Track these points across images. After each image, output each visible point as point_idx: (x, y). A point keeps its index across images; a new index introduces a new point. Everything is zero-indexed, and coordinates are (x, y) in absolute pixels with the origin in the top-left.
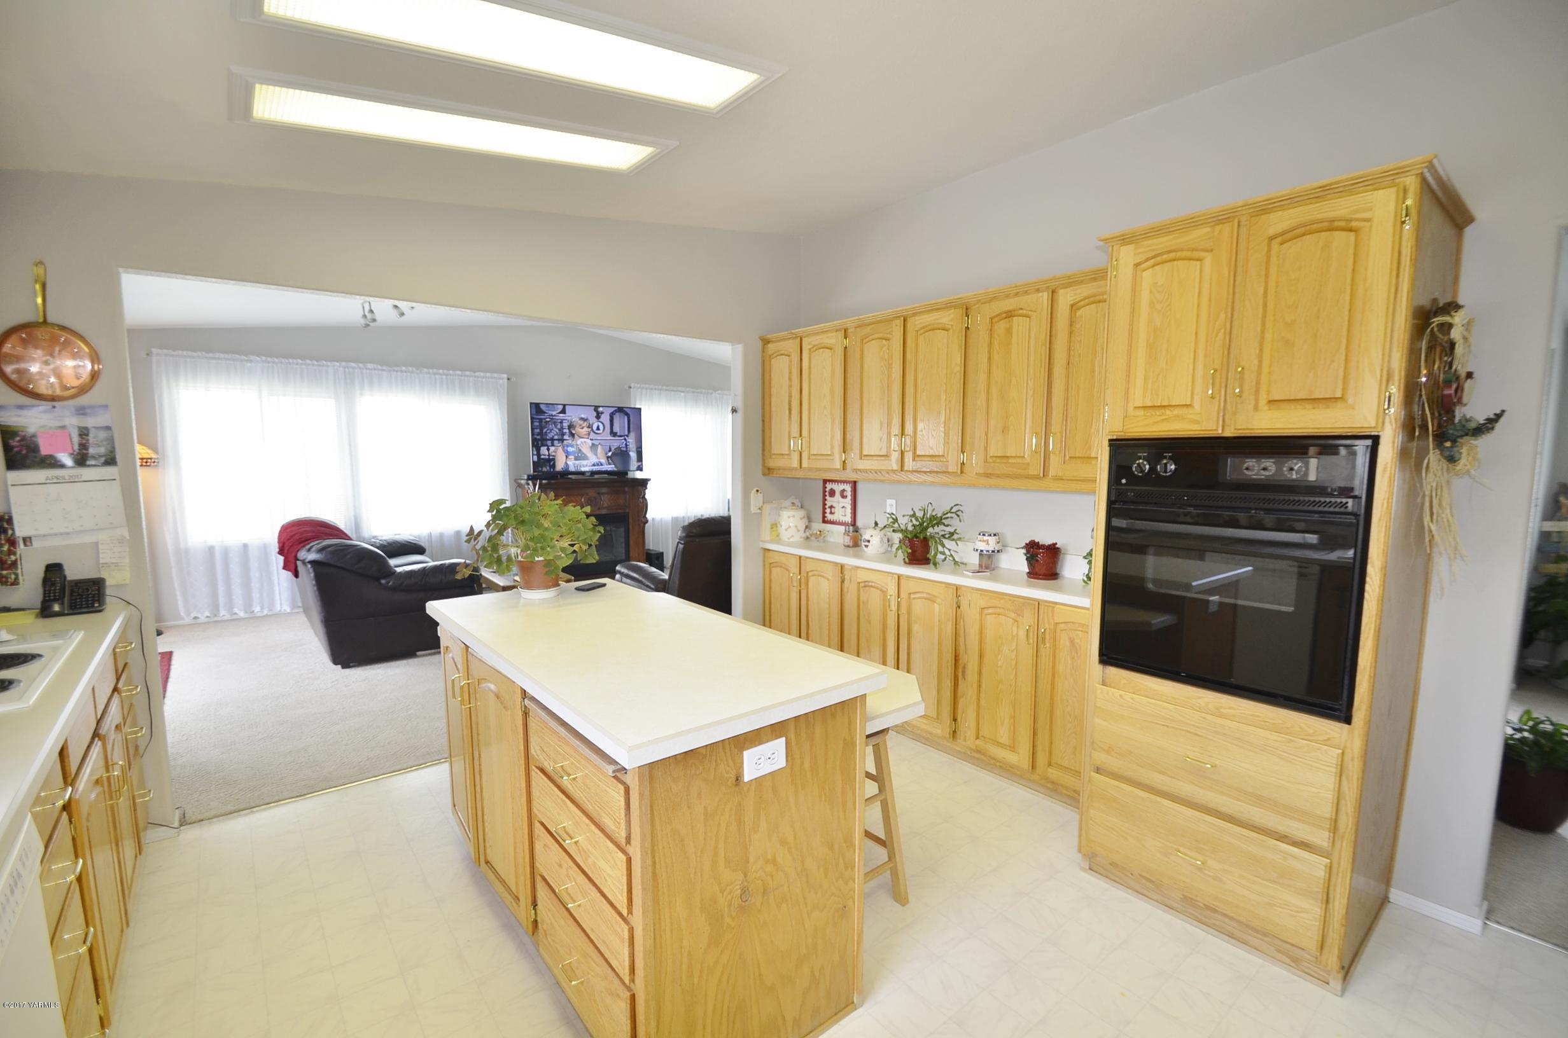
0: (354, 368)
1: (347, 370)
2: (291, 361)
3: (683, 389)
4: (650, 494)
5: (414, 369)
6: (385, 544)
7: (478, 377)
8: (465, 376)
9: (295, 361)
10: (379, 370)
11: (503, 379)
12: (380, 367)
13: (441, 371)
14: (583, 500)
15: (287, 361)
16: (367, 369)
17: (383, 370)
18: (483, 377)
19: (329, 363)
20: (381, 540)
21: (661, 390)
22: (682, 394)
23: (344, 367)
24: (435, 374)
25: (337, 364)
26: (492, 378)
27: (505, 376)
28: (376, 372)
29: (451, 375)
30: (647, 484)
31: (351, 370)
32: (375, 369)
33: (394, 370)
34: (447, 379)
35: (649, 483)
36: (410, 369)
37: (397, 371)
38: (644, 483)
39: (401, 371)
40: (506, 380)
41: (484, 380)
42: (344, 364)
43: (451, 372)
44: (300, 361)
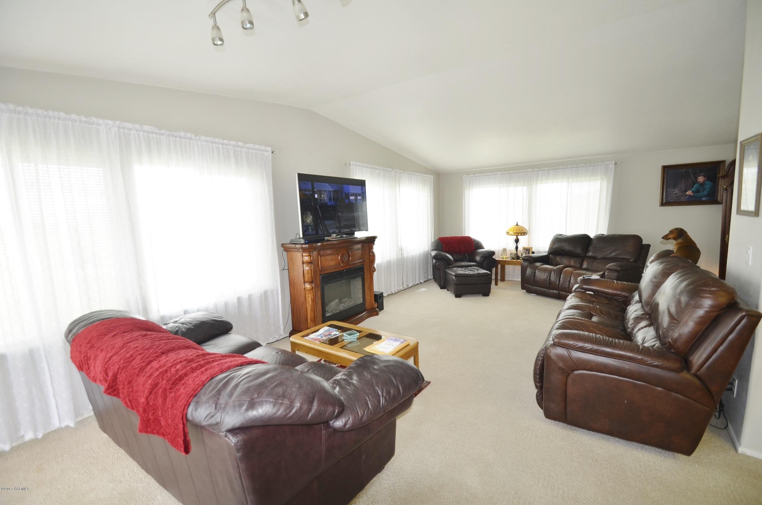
0: (130, 129)
1: (121, 130)
2: (51, 113)
3: (377, 167)
4: (377, 248)
5: (193, 136)
6: (192, 327)
7: (249, 148)
8: (239, 146)
9: (56, 114)
10: (157, 133)
11: (268, 151)
12: (157, 131)
13: (217, 140)
14: (339, 258)
15: (45, 113)
16: (144, 131)
17: (163, 134)
18: (253, 149)
19: (101, 121)
20: (182, 324)
21: (367, 167)
22: (377, 171)
23: (119, 128)
24: (212, 142)
25: (110, 122)
26: (260, 150)
27: (269, 149)
28: (154, 135)
29: (226, 144)
30: (375, 240)
31: (126, 131)
32: (153, 133)
33: (173, 136)
34: (223, 147)
35: (376, 240)
36: (189, 135)
37: (176, 137)
38: (371, 240)
39: (181, 138)
40: (270, 153)
41: (253, 151)
42: (118, 123)
43: (226, 142)
44: (62, 115)
